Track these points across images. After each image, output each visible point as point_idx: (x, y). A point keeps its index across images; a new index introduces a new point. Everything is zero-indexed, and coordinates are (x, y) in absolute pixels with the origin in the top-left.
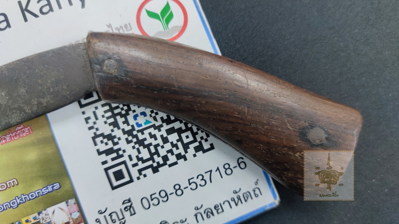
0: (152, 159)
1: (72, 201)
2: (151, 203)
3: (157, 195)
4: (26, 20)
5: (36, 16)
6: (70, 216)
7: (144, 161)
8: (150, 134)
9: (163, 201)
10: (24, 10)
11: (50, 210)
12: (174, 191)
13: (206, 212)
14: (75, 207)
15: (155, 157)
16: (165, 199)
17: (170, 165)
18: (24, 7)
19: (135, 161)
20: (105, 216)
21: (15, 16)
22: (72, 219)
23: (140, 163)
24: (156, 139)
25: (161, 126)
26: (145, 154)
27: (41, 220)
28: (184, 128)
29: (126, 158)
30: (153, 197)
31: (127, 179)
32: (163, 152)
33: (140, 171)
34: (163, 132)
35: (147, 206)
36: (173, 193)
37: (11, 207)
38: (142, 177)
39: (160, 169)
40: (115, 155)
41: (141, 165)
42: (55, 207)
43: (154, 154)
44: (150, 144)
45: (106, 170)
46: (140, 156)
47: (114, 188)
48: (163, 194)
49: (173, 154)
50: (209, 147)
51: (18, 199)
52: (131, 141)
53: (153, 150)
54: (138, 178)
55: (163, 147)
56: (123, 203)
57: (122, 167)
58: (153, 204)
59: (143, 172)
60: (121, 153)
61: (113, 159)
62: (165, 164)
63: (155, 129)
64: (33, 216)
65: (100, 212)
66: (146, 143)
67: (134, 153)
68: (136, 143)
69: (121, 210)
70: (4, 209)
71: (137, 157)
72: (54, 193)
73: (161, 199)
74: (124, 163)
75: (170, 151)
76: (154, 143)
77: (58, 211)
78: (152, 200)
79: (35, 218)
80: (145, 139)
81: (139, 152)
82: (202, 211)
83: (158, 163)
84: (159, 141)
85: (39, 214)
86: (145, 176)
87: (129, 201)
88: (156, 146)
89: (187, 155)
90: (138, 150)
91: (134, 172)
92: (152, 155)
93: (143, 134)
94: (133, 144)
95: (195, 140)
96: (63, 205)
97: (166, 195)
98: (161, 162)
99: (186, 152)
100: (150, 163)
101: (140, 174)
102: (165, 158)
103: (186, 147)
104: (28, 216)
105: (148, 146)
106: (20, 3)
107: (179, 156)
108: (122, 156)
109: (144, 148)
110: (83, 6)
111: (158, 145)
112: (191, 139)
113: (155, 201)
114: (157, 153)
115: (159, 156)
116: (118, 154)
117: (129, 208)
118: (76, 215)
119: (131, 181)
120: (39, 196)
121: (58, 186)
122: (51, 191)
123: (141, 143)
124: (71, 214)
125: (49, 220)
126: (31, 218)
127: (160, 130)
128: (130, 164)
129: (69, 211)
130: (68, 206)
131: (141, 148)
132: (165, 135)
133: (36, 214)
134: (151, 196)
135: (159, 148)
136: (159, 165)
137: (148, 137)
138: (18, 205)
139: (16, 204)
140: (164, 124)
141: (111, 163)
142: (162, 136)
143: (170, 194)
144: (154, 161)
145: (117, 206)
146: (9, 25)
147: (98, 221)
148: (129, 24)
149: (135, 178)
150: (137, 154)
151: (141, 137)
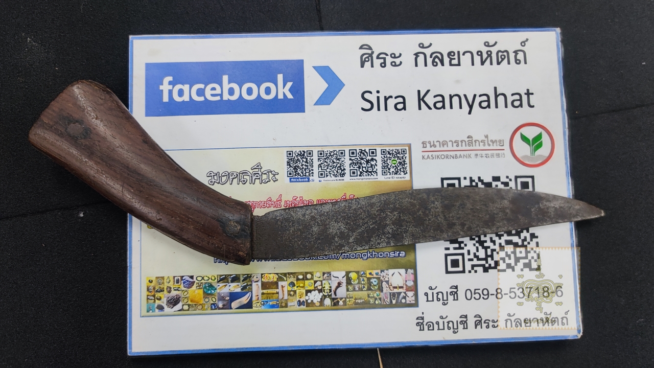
0: (486, 259)
1: (411, 271)
2: (473, 296)
3: (480, 292)
4: (420, 108)
5: (430, 108)
6: (405, 282)
7: (479, 259)
8: (491, 238)
9: (483, 298)
10: (421, 99)
11: (391, 271)
12: (495, 293)
13: (516, 321)
14: (412, 277)
15: (489, 259)
16: (486, 297)
17: (499, 271)
18: (421, 96)
19: (472, 256)
20: (433, 293)
21: (412, 102)
22: (406, 285)
23: (475, 259)
24: (495, 244)
25: (503, 235)
26: (482, 254)
27: (381, 277)
28: (520, 243)
29: (465, 251)
30: (477, 291)
31: (461, 269)
32: (496, 257)
33: (473, 266)
34: (502, 241)
35: (469, 297)
36: (494, 295)
37: (362, 257)
38: (473, 271)
39: (489, 270)
40: (457, 245)
41: (475, 262)
42: (396, 271)
43: (489, 256)
44: (489, 247)
45: (446, 255)
46: (477, 254)
47: (447, 272)
48: (485, 292)
49: (504, 262)
50: (536, 267)
51: (370, 253)
52: (474, 239)
53: (489, 253)
54: (470, 272)
55: (498, 253)
56: (451, 288)
57: (460, 258)
58: (475, 298)
59: (475, 268)
60: (462, 245)
61: (455, 249)
62: (495, 268)
63: (496, 236)
64: (377, 271)
65: (431, 288)
66: (485, 245)
67: (473, 250)
68: (477, 242)
69: (447, 292)
70: (356, 257)
71: (475, 254)
72: (399, 259)
73: (482, 296)
74: (463, 255)
75: (503, 259)
76: (492, 247)
77: (397, 274)
78: (475, 293)
79: (377, 274)
80: (486, 241)
81: (477, 250)
82: (513, 319)
83: (490, 265)
84: (497, 247)
85: (382, 271)
86: (476, 272)
87: (456, 287)
88: (493, 250)
89: (515, 267)
90: (477, 248)
91: (468, 265)
92: (487, 256)
93: (485, 236)
94: (474, 242)
95: (526, 257)
96: (403, 271)
97: (488, 294)
98: (493, 265)
99: (516, 265)
100: (483, 262)
101: (473, 269)
102: (497, 263)
103: (517, 260)
104: (372, 269)
105: (486, 248)
106: (419, 91)
107: (509, 266)
108: (463, 248)
109: (483, 248)
110: (470, 113)
111: (495, 250)
112: (523, 255)
113: (477, 296)
114: (492, 256)
115: (492, 259)
116: (460, 245)
117: (454, 293)
118: (410, 283)
119: (463, 272)
120: (386, 257)
121: (404, 254)
122: (397, 257)
123: (481, 243)
124: (406, 281)
125: (388, 280)
126: (374, 272)
127: (500, 239)
128: (466, 257)
129: (406, 278)
130: (406, 273)
131: (480, 248)
132: (503, 244)
133: (379, 271)
134: (475, 290)
135: (495, 253)
136: (490, 267)
137: (489, 241)
138: (368, 258)
139: (366, 257)
140: (505, 235)
141: (452, 251)
142: (500, 244)
143: (491, 295)
144: (487, 262)
145: (446, 289)
146: (404, 108)
147: (426, 294)
148: (503, 140)
149: (467, 271)
150: (475, 251)
151: (483, 238)
